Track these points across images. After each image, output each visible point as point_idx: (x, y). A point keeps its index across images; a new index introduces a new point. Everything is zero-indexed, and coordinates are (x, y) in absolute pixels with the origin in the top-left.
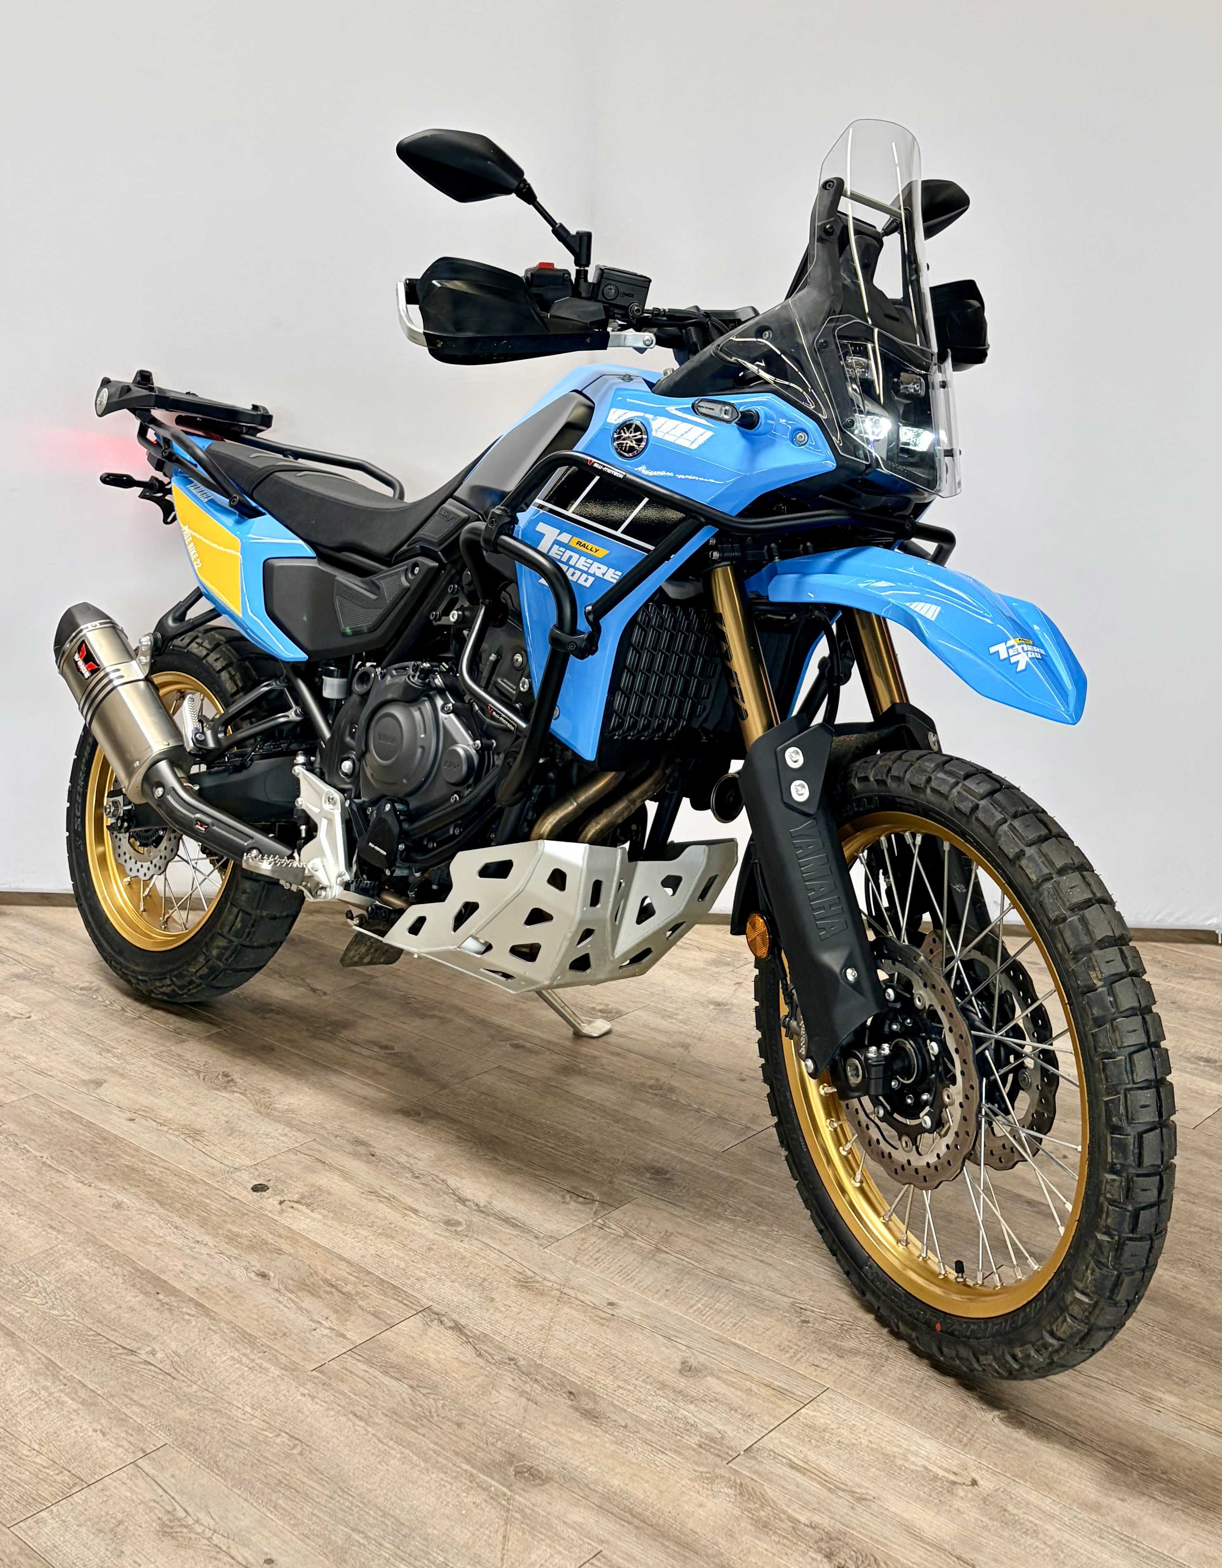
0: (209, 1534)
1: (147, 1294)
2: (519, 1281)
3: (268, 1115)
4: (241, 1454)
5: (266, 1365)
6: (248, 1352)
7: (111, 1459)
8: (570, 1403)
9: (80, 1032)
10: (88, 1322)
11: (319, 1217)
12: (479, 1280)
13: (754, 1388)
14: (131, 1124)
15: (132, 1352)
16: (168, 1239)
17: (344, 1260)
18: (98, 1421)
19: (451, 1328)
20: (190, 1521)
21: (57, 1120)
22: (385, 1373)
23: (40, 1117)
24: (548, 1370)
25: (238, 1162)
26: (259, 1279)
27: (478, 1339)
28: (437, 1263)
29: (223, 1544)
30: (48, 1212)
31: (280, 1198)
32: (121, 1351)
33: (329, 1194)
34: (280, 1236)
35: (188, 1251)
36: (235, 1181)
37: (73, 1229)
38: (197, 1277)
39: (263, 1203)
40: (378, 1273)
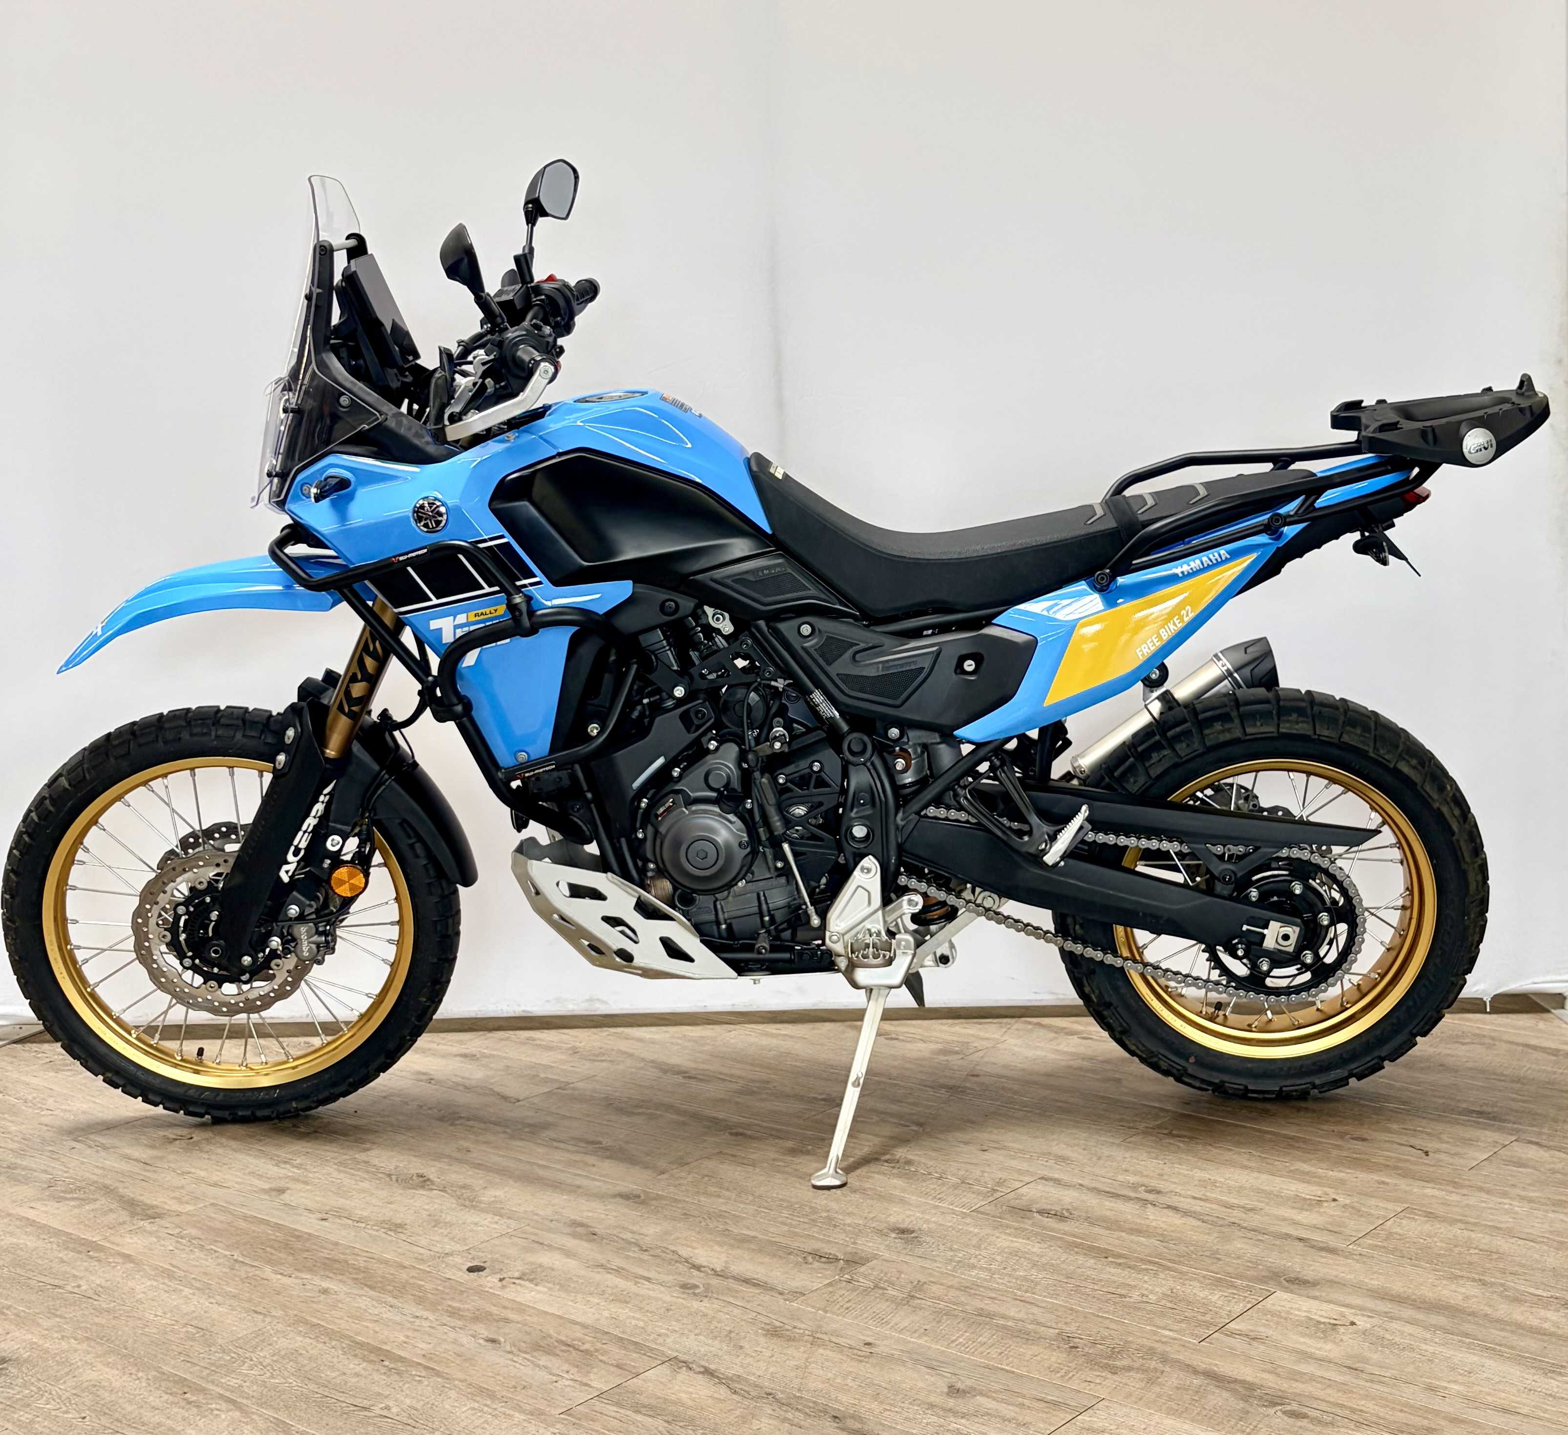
1: (371, 1362)
2: (768, 1330)
3: (474, 1207)
5: (511, 1412)
6: (489, 1402)
8: (835, 1425)
11: (545, 1290)
12: (724, 1333)
13: (1026, 1403)
14: (323, 1223)
15: (365, 1409)
16: (385, 1316)
17: (577, 1323)
19: (700, 1373)
21: (243, 1224)
22: (638, 1412)
23: (222, 1222)
24: (810, 1401)
25: (448, 1248)
26: (489, 1344)
27: (731, 1379)
28: (678, 1321)
30: (250, 1302)
31: (499, 1276)
32: (352, 1408)
33: (553, 1269)
34: (505, 1308)
35: (409, 1325)
36: (447, 1265)
37: (279, 1313)
38: (422, 1345)
39: (482, 1281)
40: (616, 1332)
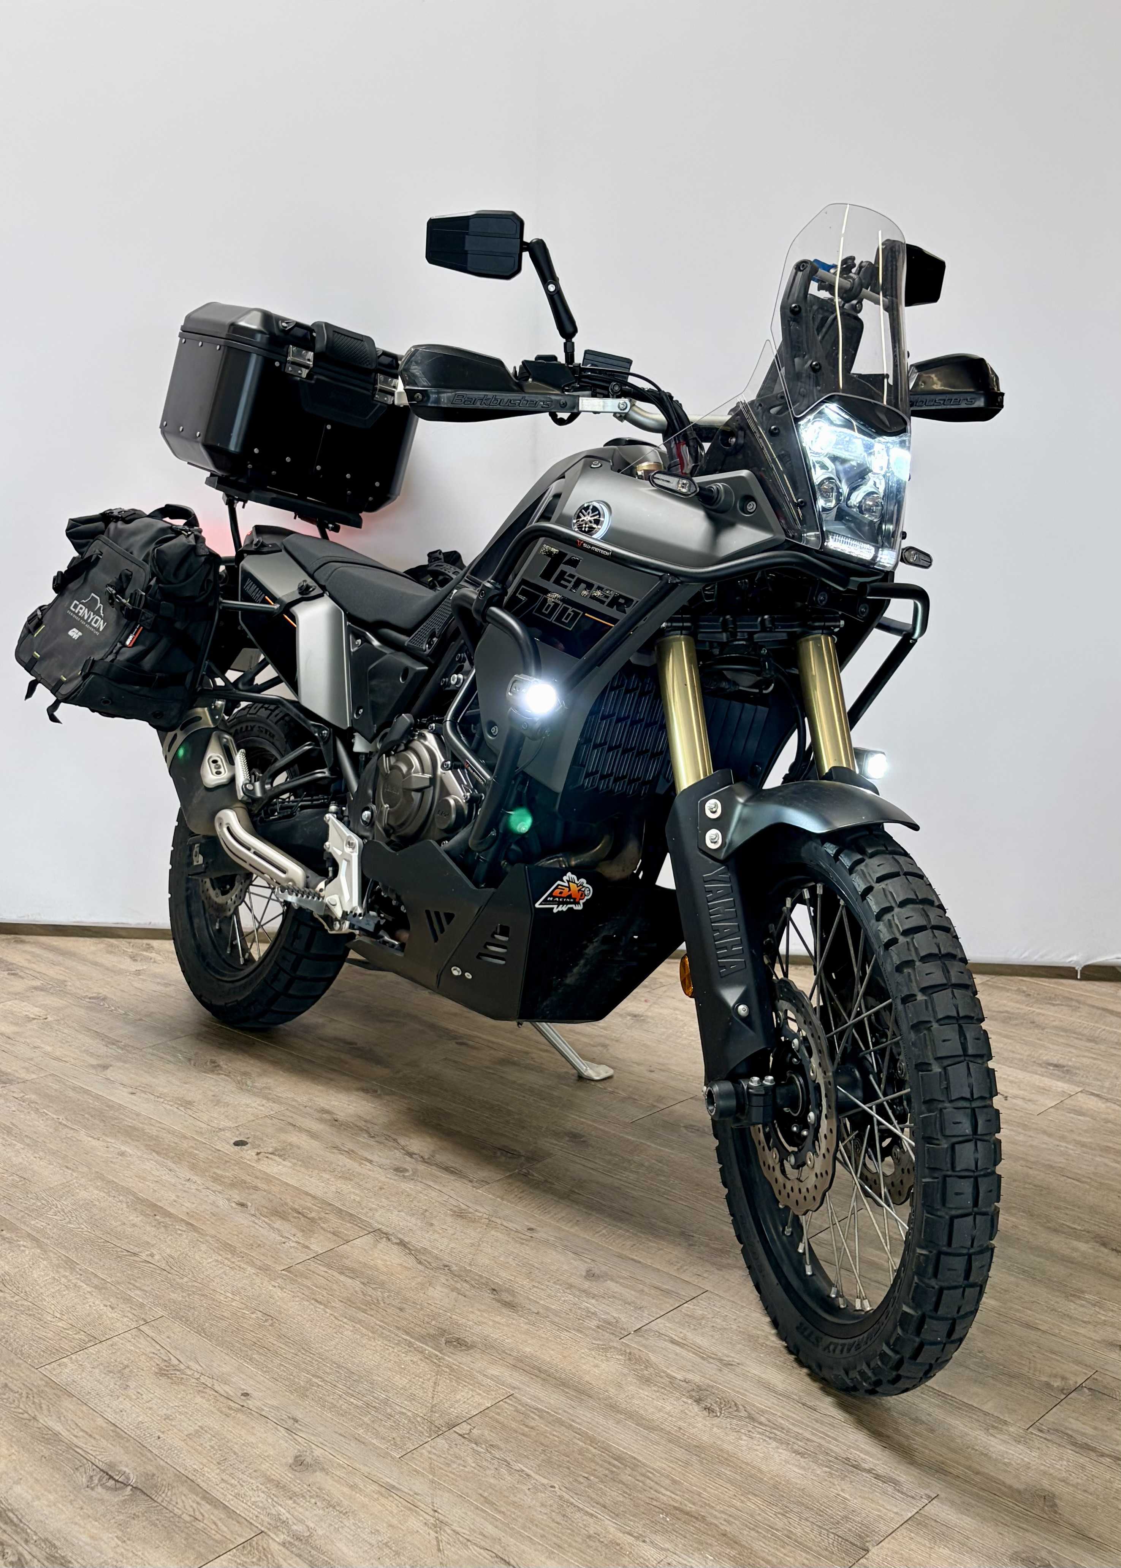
0: (197, 1375)
1: (147, 1215)
2: (455, 1212)
3: (249, 1091)
4: (223, 1324)
5: (245, 1266)
6: (229, 1256)
7: (118, 1324)
8: (492, 1296)
9: (89, 1030)
10: (98, 1233)
11: (290, 1164)
12: (421, 1211)
13: (646, 1289)
14: (133, 1096)
15: (135, 1254)
16: (164, 1178)
17: (310, 1195)
18: (108, 1300)
19: (397, 1243)
20: (182, 1367)
21: (71, 1094)
22: (342, 1273)
23: (56, 1090)
24: (477, 1274)
25: (223, 1124)
26: (239, 1207)
27: (419, 1252)
28: (387, 1198)
29: (209, 1382)
30: (65, 1157)
31: (256, 1150)
32: (127, 1253)
33: (299, 1148)
34: (257, 1178)
35: (181, 1187)
36: (219, 1138)
37: (85, 1169)
38: (188, 1205)
39: (242, 1154)
40: (338, 1205)
